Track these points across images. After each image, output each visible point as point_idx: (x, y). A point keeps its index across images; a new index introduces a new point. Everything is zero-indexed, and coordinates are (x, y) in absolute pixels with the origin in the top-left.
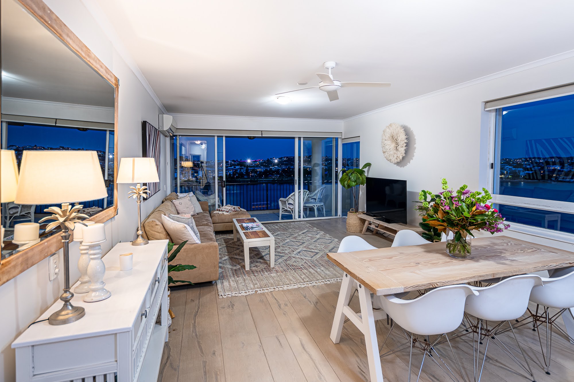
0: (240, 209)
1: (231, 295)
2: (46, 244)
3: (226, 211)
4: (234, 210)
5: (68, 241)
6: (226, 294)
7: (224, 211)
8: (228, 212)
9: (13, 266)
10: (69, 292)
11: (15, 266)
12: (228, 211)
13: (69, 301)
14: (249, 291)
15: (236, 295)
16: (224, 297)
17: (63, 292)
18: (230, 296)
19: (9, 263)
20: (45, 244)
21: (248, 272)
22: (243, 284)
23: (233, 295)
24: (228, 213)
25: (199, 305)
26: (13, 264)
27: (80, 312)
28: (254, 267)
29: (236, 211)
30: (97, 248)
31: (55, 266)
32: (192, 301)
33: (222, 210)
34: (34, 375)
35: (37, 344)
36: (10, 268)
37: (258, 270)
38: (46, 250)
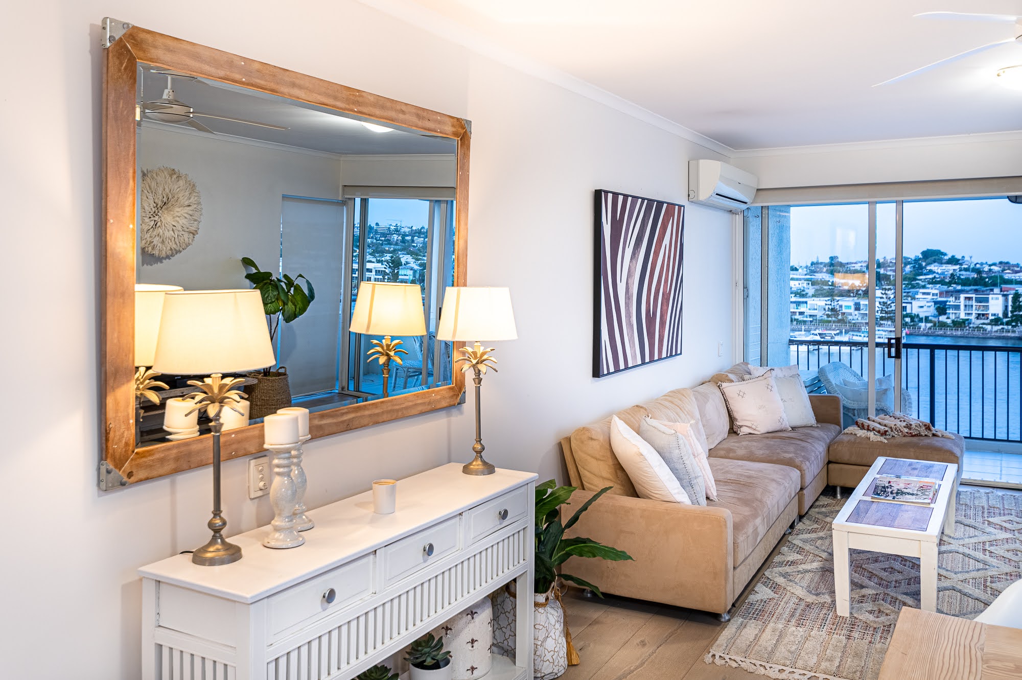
0: (930, 429)
1: (740, 663)
2: (233, 436)
3: (879, 432)
4: (906, 430)
5: (218, 434)
6: (727, 657)
7: (874, 429)
8: (884, 433)
9: (158, 459)
10: (220, 516)
11: (162, 461)
12: (886, 431)
13: (220, 531)
14: (795, 670)
15: (752, 668)
16: (718, 661)
17: (212, 515)
18: (734, 665)
19: (150, 453)
20: (231, 435)
21: (838, 621)
22: (794, 648)
23: (743, 665)
24: (882, 439)
25: (647, 660)
26: (157, 456)
27: (234, 554)
28: (870, 612)
29: (915, 436)
30: (283, 456)
31: (261, 476)
32: (643, 644)
33: (868, 426)
34: (159, 626)
35: (167, 581)
36: (153, 460)
37: (872, 624)
38: (234, 447)
